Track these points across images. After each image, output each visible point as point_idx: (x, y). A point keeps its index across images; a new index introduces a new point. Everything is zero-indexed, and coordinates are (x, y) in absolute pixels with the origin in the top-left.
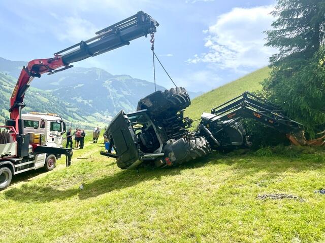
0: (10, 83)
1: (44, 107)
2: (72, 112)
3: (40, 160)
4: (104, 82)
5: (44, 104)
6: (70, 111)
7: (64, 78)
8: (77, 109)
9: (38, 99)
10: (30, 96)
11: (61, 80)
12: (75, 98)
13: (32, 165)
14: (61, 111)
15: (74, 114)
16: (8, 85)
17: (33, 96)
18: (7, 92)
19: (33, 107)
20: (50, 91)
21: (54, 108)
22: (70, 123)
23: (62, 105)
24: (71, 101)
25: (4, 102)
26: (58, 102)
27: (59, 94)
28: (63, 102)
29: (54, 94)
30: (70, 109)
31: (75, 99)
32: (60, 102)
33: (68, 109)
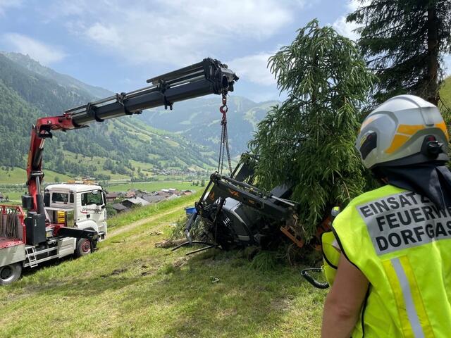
0: (135, 127)
1: (175, 153)
2: (207, 157)
3: (68, 245)
4: (245, 114)
5: (174, 150)
6: (205, 156)
7: (196, 114)
8: (213, 152)
9: (167, 144)
10: (158, 141)
11: (192, 117)
12: (209, 139)
13: (54, 252)
14: (194, 157)
15: (210, 159)
16: (134, 130)
17: (162, 141)
18: (133, 138)
19: (162, 155)
20: (181, 132)
21: (186, 154)
22: (206, 171)
23: (194, 148)
24: (205, 143)
25: (130, 151)
26: (190, 146)
27: (190, 135)
28: (197, 145)
29: (185, 136)
30: (205, 153)
31: (211, 140)
32: (193, 146)
33: (203, 154)
